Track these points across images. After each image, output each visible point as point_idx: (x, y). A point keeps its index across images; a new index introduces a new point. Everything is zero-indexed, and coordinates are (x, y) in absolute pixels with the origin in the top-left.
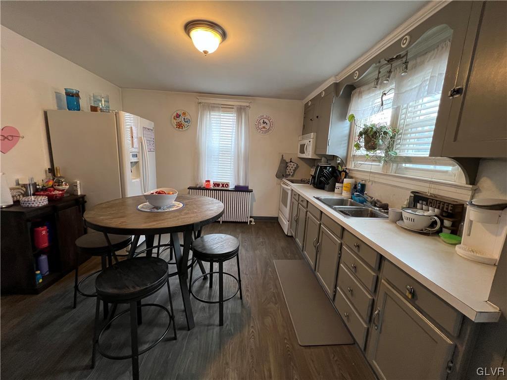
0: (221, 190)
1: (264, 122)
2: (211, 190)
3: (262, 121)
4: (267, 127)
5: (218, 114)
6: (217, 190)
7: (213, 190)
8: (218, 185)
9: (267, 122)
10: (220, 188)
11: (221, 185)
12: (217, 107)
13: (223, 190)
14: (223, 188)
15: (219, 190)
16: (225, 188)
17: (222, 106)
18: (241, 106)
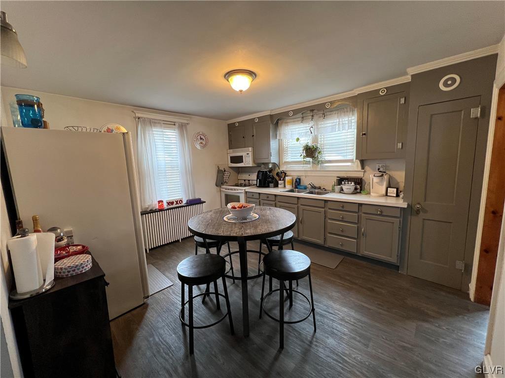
0: (177, 208)
1: (201, 139)
2: (166, 210)
3: (199, 137)
4: (204, 143)
5: (161, 130)
6: (172, 208)
7: (168, 209)
8: (172, 203)
9: (203, 138)
10: (174, 206)
11: (175, 203)
12: (159, 123)
13: (178, 207)
14: (177, 205)
15: (175, 208)
16: (180, 205)
17: (164, 122)
18: (182, 123)
